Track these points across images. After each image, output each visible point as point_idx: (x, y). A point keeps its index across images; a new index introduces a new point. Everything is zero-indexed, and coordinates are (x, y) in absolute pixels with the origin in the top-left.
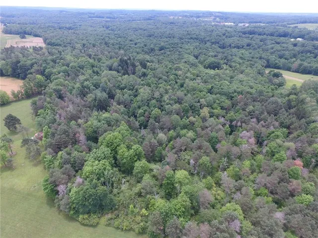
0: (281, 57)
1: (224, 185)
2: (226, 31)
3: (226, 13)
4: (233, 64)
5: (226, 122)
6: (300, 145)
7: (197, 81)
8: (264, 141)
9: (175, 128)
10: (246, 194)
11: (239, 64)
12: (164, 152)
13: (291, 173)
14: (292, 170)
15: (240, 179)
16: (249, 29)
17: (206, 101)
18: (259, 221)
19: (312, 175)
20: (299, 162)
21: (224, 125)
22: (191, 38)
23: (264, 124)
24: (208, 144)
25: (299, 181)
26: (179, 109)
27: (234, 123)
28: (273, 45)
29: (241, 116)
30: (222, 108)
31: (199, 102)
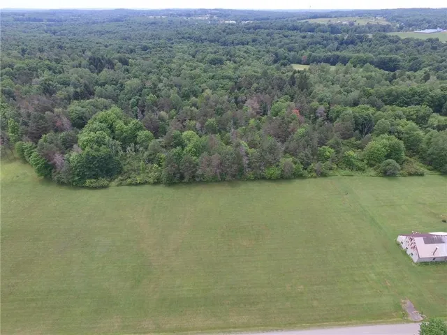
0: (290, 50)
3: (225, 11)
4: (238, 59)
21: (229, 101)
22: (183, 38)
27: (239, 99)
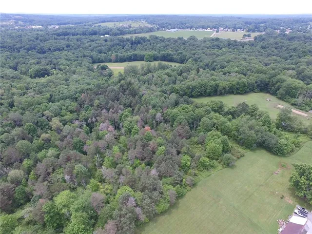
0: (100, 52)
1: (108, 178)
2: (38, 34)
4: (62, 67)
5: (81, 123)
6: (142, 115)
7: (29, 94)
8: (119, 124)
9: (27, 156)
10: (127, 173)
11: (68, 66)
12: (27, 189)
13: (147, 138)
14: (146, 136)
15: (117, 164)
16: (61, 31)
17: (51, 111)
18: (144, 186)
19: (158, 132)
20: (147, 127)
21: (81, 127)
23: (113, 111)
24: (75, 151)
25: (153, 140)
26: (23, 133)
27: (89, 121)
28: (89, 43)
29: (92, 112)
30: (71, 112)
31: (43, 115)
